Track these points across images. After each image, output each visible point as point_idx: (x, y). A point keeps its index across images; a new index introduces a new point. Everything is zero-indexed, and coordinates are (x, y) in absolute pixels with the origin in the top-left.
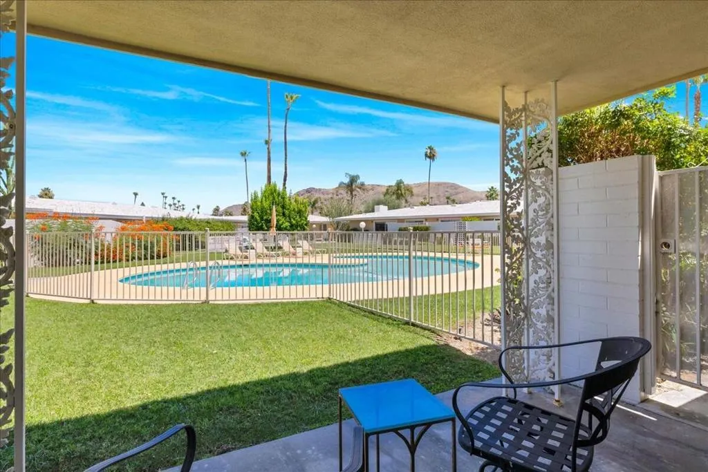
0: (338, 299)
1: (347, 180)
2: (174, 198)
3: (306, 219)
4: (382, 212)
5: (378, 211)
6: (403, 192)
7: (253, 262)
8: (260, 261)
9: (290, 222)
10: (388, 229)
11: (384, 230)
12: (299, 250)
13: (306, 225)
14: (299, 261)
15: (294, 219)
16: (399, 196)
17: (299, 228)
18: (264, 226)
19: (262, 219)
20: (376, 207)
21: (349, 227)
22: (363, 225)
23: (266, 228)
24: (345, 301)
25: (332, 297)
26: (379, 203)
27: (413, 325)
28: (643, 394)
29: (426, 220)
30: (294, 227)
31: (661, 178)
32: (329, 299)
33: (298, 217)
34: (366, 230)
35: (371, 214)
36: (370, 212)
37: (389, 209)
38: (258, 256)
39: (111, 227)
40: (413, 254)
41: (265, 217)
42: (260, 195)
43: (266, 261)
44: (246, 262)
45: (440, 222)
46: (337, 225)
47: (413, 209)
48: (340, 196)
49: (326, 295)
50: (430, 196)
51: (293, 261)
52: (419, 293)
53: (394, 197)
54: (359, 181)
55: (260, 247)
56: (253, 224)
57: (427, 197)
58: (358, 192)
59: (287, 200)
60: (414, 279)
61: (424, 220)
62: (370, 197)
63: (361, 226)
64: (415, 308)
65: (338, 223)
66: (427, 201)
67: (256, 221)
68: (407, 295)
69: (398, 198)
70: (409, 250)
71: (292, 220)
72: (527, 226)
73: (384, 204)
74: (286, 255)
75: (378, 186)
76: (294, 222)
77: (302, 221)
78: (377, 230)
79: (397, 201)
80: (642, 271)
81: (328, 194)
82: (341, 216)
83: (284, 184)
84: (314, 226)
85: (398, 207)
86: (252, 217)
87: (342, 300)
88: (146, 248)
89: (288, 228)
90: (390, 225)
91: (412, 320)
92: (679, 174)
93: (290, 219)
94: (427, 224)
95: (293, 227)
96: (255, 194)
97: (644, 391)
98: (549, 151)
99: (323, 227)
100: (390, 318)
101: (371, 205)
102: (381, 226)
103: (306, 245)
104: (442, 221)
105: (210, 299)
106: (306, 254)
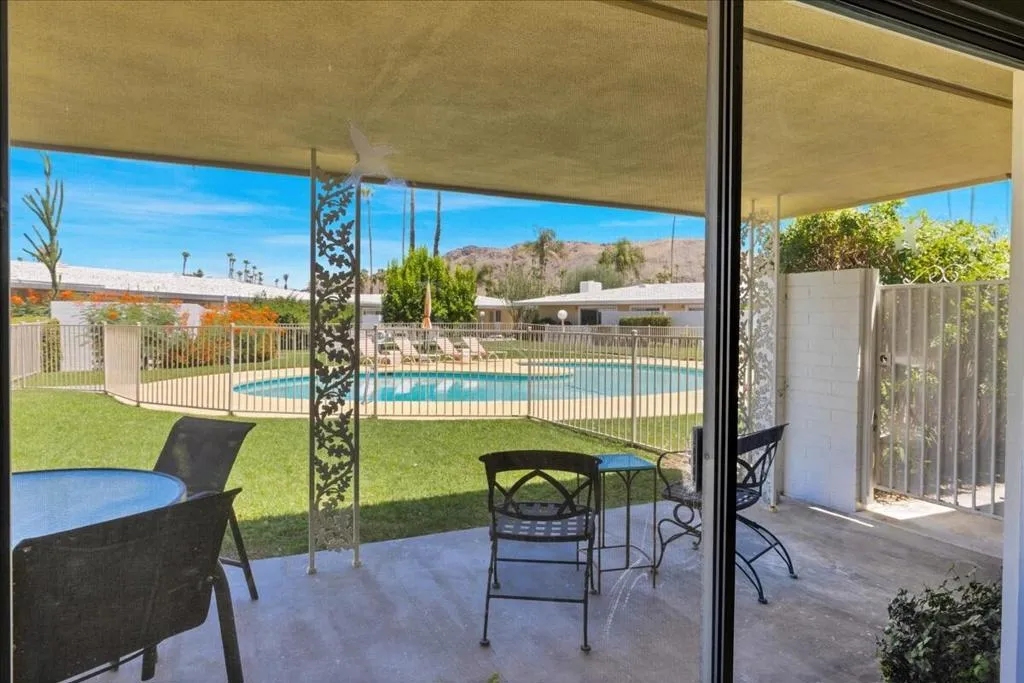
0: (540, 417)
1: (535, 239)
2: (246, 262)
3: (473, 302)
4: (592, 293)
5: (587, 290)
6: (628, 258)
7: (399, 368)
8: (407, 368)
9: (449, 308)
10: (603, 322)
11: (595, 324)
12: (466, 352)
13: (472, 312)
14: (466, 369)
15: (454, 303)
16: (621, 265)
17: (461, 318)
18: (408, 314)
19: (404, 302)
20: (582, 283)
21: (537, 316)
22: (563, 314)
23: (411, 317)
24: (550, 420)
25: (531, 415)
26: (587, 277)
27: (636, 446)
28: (859, 504)
29: (664, 306)
30: (454, 316)
31: (883, 292)
32: (529, 417)
33: (460, 300)
34: (567, 323)
35: (576, 295)
36: (572, 292)
37: (604, 287)
38: (405, 360)
39: (194, 314)
40: (638, 362)
41: (409, 300)
42: (400, 265)
43: (415, 368)
44: (390, 369)
45: (686, 311)
46: (521, 314)
47: (642, 289)
48: (519, 261)
49: (524, 412)
50: (675, 262)
51: (458, 368)
52: (644, 415)
53: (613, 266)
54: (554, 240)
55: (406, 345)
56: (391, 311)
57: (669, 265)
58: (553, 258)
59: (443, 273)
60: (638, 397)
61: (661, 308)
62: (573, 265)
63: (559, 316)
64: (638, 429)
65: (520, 309)
66: (668, 272)
67: (396, 305)
68: (629, 415)
69: (620, 268)
70: (633, 355)
71: (451, 305)
72: (751, 336)
73: (596, 278)
74: (445, 359)
75: (585, 243)
76: (454, 308)
77: (467, 308)
78: (584, 322)
79: (617, 274)
80: (862, 382)
81: (499, 257)
82: (524, 298)
83: (436, 246)
84: (483, 313)
85: (618, 285)
86: (389, 299)
87: (545, 419)
88: (244, 346)
89: (445, 317)
90: (605, 315)
91: (635, 442)
92: (897, 290)
93: (449, 304)
94: (666, 314)
95: (452, 316)
96: (393, 262)
97: (861, 501)
98: (772, 264)
99: (496, 315)
100: (608, 439)
101: (573, 279)
102: (590, 316)
103: (474, 344)
104: (690, 309)
105: (378, 413)
106: (476, 358)
